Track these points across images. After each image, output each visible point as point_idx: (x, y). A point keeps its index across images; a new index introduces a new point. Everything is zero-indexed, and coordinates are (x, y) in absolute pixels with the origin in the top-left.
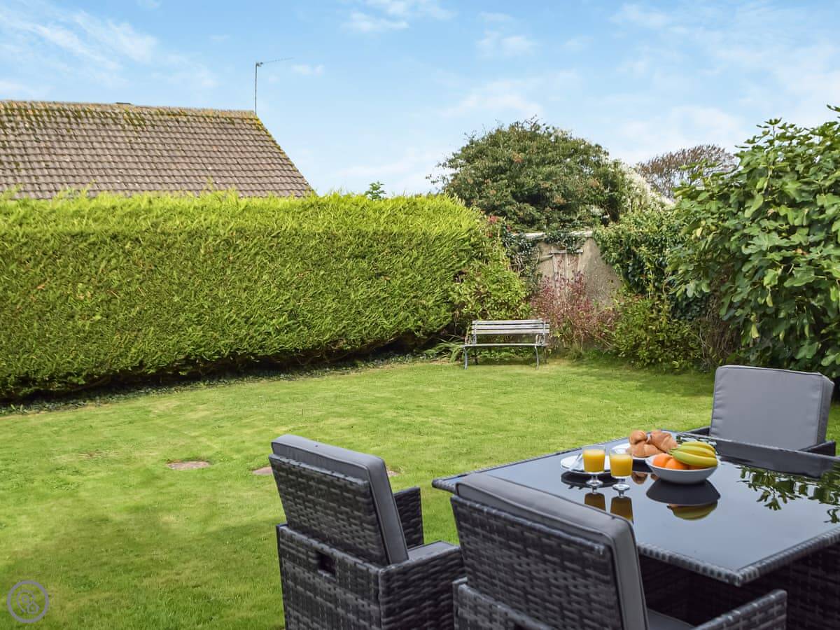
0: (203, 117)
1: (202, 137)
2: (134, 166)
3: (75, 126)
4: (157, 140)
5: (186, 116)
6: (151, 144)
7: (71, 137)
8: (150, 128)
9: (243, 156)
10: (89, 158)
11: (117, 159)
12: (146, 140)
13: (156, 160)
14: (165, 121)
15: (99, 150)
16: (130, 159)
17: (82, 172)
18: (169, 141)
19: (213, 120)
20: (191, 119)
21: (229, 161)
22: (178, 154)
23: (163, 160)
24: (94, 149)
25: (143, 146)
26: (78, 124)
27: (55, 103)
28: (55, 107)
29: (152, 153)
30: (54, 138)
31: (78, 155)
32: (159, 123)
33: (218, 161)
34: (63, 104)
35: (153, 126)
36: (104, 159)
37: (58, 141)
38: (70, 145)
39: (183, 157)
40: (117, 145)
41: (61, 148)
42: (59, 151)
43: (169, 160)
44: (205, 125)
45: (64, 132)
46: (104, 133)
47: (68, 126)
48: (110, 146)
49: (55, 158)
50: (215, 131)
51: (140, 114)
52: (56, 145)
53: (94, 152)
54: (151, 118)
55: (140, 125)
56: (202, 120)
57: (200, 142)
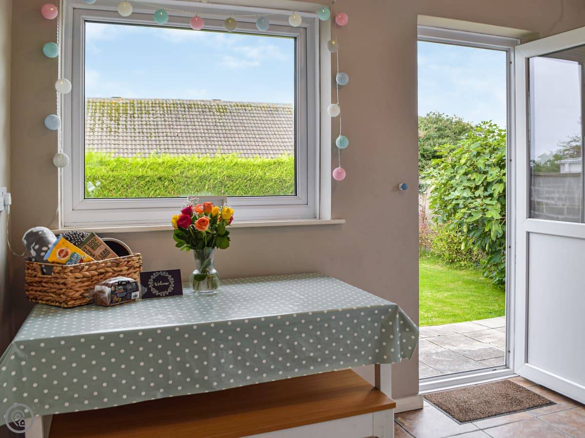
0: (260, 107)
1: (257, 118)
2: (215, 135)
3: (187, 113)
4: (231, 121)
5: (251, 106)
6: (227, 123)
7: (183, 119)
8: (229, 114)
9: (279, 129)
10: (191, 131)
11: (206, 131)
12: (225, 121)
13: (228, 132)
14: (238, 110)
15: (197, 126)
16: (213, 131)
17: (185, 138)
18: (238, 121)
19: (266, 109)
20: (253, 108)
21: (270, 133)
22: (241, 128)
23: (231, 132)
24: (195, 125)
25: (222, 124)
26: (189, 112)
27: (179, 100)
28: (178, 102)
29: (227, 128)
30: (174, 119)
31: (185, 129)
32: (235, 111)
33: (263, 133)
34: (183, 100)
35: (231, 112)
36: (199, 131)
37: (176, 121)
38: (182, 123)
39: (243, 130)
40: (207, 124)
41: (177, 125)
42: (176, 127)
43: (235, 132)
44: (261, 112)
45: (181, 116)
46: (202, 117)
47: (183, 113)
48: (204, 124)
49: (172, 130)
50: (265, 115)
51: (225, 106)
52: (174, 123)
53: (194, 127)
54: (231, 108)
55: (223, 112)
56: (259, 109)
57: (255, 122)
